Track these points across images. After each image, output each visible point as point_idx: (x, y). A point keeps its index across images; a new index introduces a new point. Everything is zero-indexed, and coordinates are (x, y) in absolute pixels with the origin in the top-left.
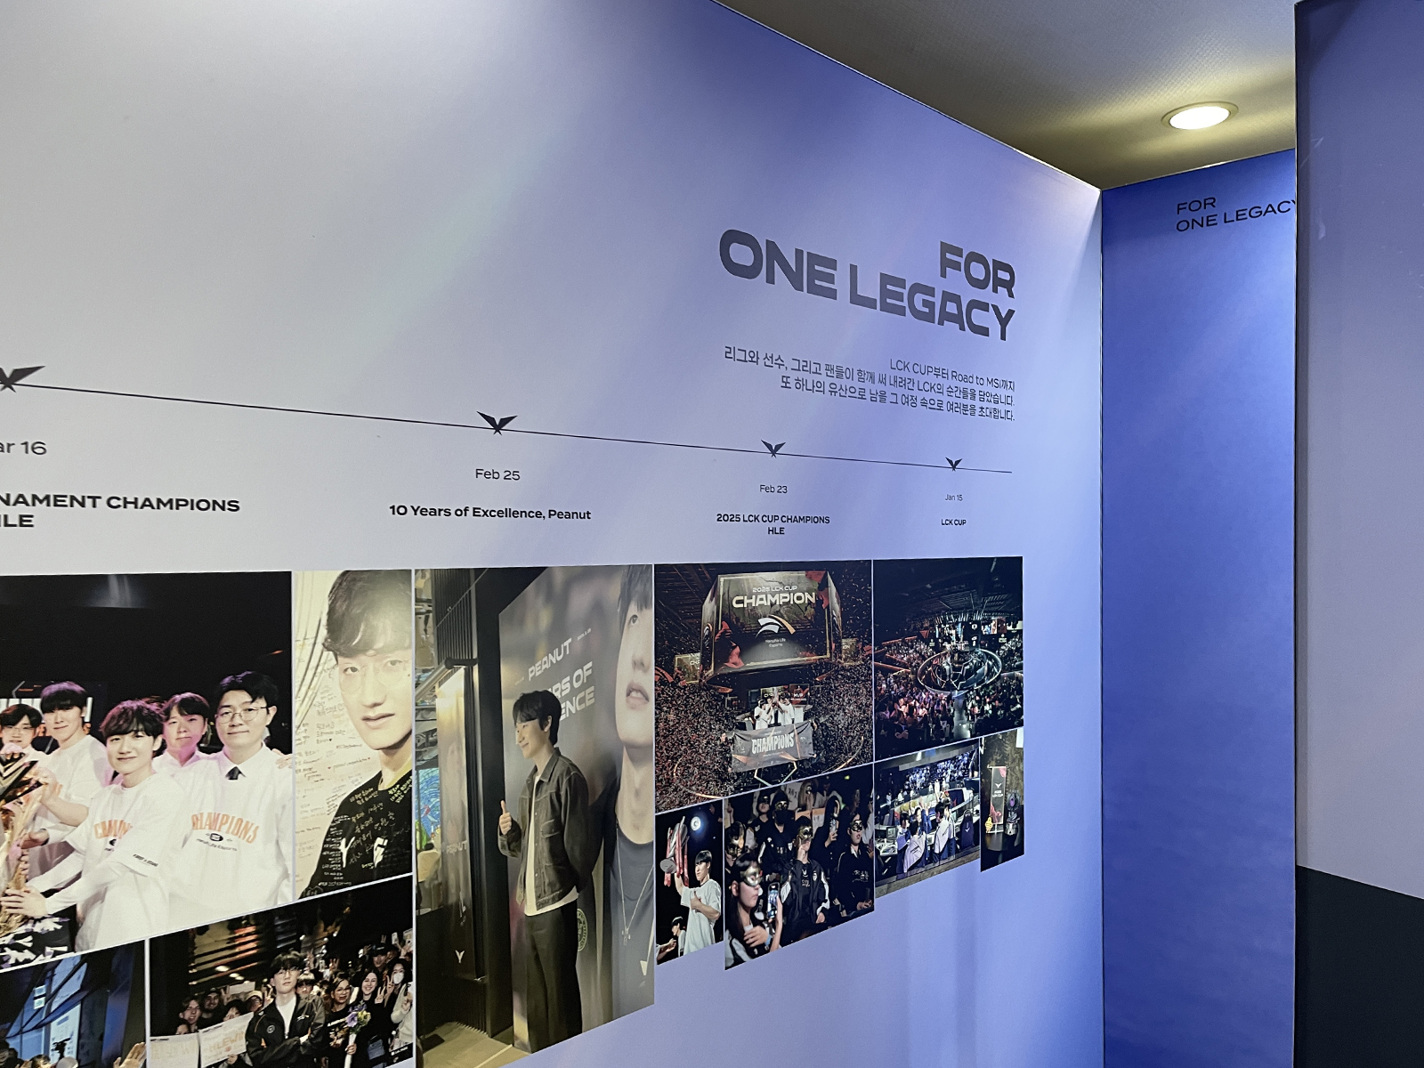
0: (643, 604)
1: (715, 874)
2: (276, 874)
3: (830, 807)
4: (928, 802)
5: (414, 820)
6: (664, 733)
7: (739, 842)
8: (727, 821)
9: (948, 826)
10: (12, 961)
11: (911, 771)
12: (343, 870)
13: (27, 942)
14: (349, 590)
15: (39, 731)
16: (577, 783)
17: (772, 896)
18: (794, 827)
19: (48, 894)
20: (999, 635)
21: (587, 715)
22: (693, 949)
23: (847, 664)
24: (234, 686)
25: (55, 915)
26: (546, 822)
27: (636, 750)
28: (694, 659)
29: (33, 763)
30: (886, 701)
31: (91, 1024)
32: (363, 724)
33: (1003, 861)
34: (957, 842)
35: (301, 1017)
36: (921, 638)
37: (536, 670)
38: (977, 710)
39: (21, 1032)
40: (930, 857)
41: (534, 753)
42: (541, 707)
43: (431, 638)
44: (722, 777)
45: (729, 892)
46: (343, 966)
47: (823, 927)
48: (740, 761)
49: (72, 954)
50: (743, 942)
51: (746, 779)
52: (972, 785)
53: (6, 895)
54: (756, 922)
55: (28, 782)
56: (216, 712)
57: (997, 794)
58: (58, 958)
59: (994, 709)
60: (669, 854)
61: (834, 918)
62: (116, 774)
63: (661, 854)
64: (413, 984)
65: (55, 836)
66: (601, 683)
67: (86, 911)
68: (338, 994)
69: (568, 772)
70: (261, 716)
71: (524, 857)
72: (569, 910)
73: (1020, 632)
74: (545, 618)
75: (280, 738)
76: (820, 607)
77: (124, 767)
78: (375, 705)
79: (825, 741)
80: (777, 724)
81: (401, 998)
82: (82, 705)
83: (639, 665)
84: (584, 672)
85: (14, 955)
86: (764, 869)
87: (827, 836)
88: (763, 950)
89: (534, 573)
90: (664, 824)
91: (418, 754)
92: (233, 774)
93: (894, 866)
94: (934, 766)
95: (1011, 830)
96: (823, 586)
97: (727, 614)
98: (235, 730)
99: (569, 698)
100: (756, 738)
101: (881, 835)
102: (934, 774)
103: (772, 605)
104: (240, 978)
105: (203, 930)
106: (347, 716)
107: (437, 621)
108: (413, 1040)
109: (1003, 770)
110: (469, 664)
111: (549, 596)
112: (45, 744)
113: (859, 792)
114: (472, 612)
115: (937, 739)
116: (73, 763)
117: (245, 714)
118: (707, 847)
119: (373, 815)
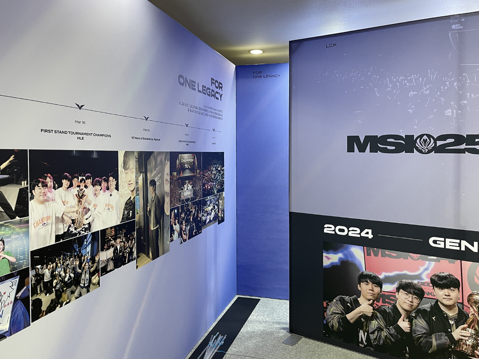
0: (168, 161)
1: (178, 223)
2: (117, 218)
3: (195, 208)
4: (210, 208)
5: (136, 207)
7: (182, 216)
8: (180, 211)
9: (213, 214)
10: (82, 234)
11: (207, 201)
12: (126, 218)
13: (84, 229)
14: (126, 155)
15: (85, 184)
16: (159, 201)
17: (187, 228)
18: (190, 213)
19: (87, 219)
20: (220, 170)
21: (160, 185)
22: (175, 239)
23: (198, 176)
24: (111, 176)
25: (88, 224)
26: (154, 209)
28: (175, 173)
29: (84, 191)
30: (204, 185)
31: (92, 248)
32: (128, 185)
33: (222, 223)
34: (214, 218)
35: (120, 249)
36: (209, 170)
37: (153, 175)
38: (217, 188)
39: (83, 249)
40: (210, 221)
41: (152, 193)
42: (153, 183)
43: (137, 167)
44: (180, 201)
45: (180, 227)
46: (126, 239)
47: (194, 236)
48: (182, 197)
49: (90, 233)
50: (182, 238)
51: (183, 201)
52: (216, 205)
53: (81, 219)
54: (184, 234)
55: (84, 195)
56: (108, 181)
57: (220, 207)
58: (88, 233)
59: (220, 187)
60: (172, 218)
62: (95, 194)
64: (136, 243)
65: (87, 207)
66: (162, 178)
67: (92, 223)
68: (126, 245)
69: (157, 198)
70: (115, 183)
71: (151, 217)
72: (157, 229)
73: (224, 169)
74: (154, 163)
75: (117, 188)
76: (194, 162)
77: (97, 192)
78: (130, 181)
79: (195, 193)
80: (188, 189)
81: (134, 247)
82: (91, 179)
84: (159, 176)
85: (82, 232)
86: (186, 222)
87: (195, 215)
88: (186, 241)
89: (152, 153)
91: (136, 192)
92: (111, 195)
93: (205, 222)
94: (211, 200)
95: (222, 216)
96: (194, 157)
97: (181, 164)
98: (111, 185)
99: (157, 181)
100: (185, 192)
101: (203, 215)
102: (211, 202)
103: (187, 161)
104: (112, 240)
105: (107, 229)
106: (126, 183)
107: (138, 163)
108: (136, 256)
109: (221, 201)
110: (143, 173)
111: (154, 158)
112: (86, 187)
113: (200, 205)
114: (143, 161)
115: (211, 194)
116: (90, 191)
117: (112, 182)
118: (177, 216)
119: (130, 206)
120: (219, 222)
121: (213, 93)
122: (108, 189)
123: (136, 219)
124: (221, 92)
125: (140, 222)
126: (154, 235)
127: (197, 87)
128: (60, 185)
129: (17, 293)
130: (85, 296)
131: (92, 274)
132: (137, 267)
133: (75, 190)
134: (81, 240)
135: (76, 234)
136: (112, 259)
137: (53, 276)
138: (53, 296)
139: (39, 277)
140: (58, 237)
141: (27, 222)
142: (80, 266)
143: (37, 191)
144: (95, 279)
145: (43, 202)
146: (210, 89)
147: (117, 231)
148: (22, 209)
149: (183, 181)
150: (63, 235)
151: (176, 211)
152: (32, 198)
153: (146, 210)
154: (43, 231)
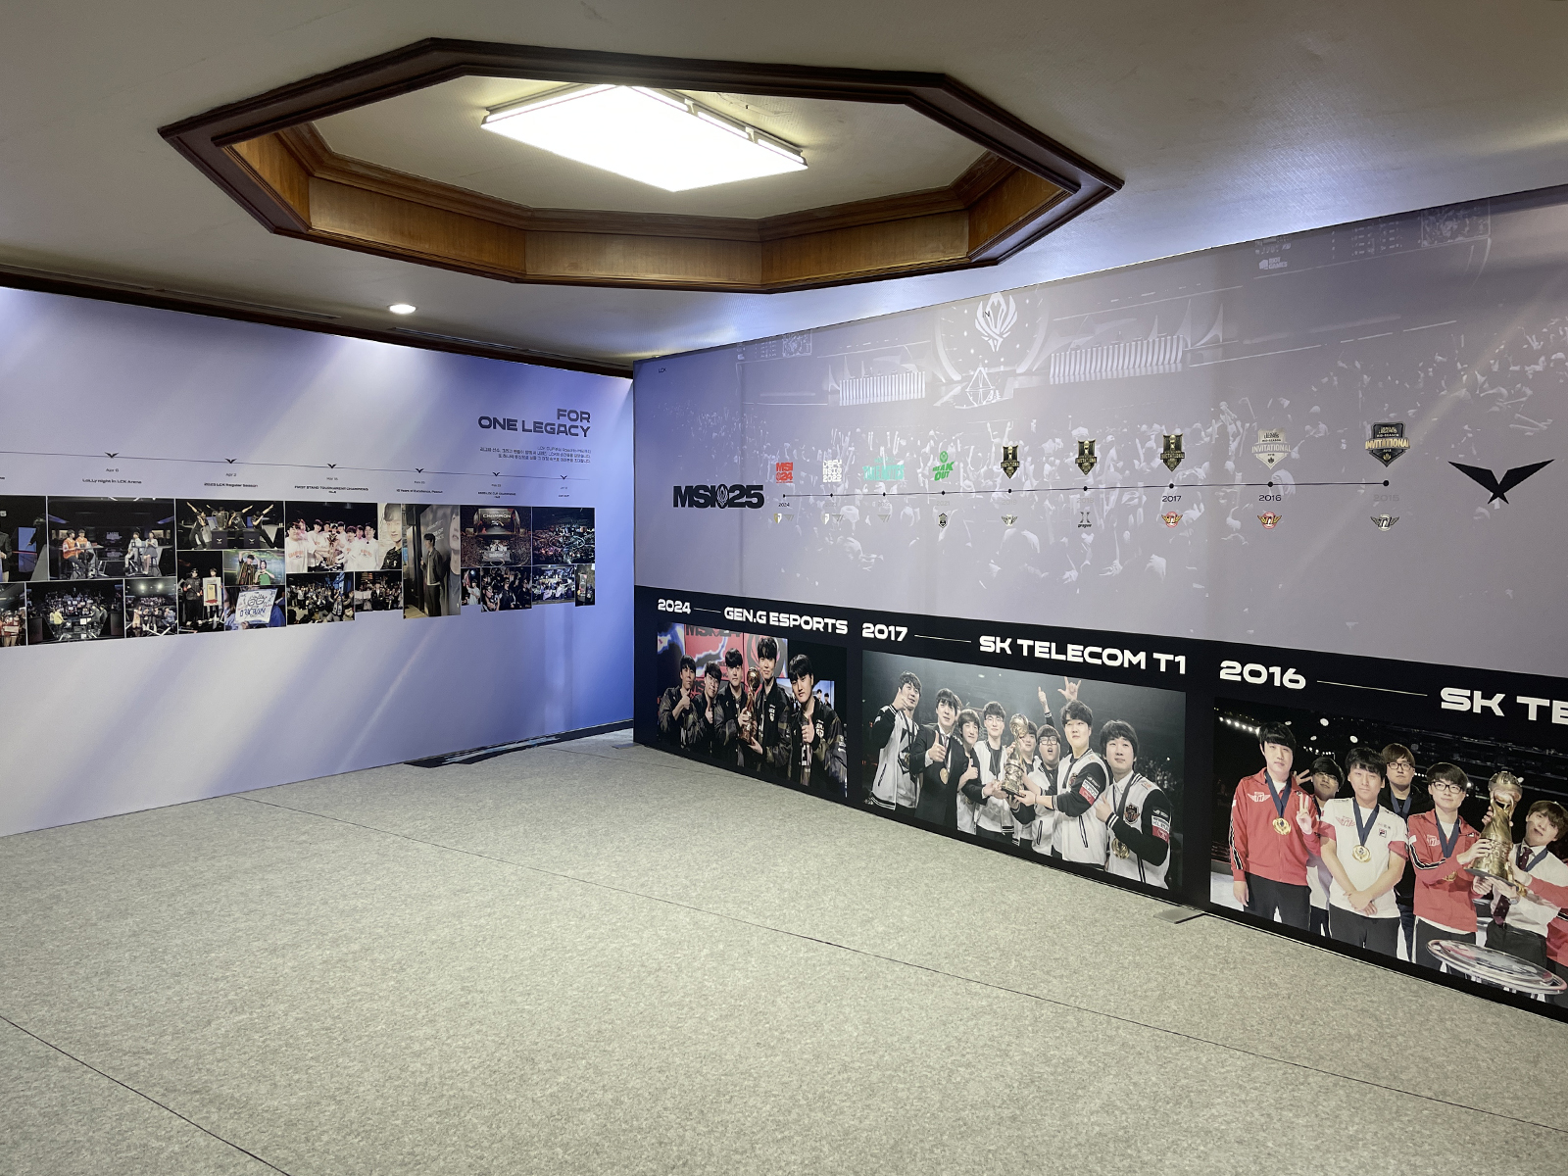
0: (457, 515)
1: (478, 586)
2: (376, 564)
3: (516, 576)
4: (553, 581)
5: (403, 558)
6: (463, 548)
7: (486, 580)
8: (482, 573)
9: (561, 590)
11: (546, 570)
12: (388, 566)
14: (389, 507)
15: (338, 530)
16: (440, 557)
17: (496, 596)
18: (503, 580)
19: (339, 560)
20: (584, 533)
21: (442, 541)
22: (472, 604)
23: (522, 536)
24: (368, 526)
25: (341, 564)
26: (432, 564)
27: (456, 552)
28: (472, 530)
29: (337, 536)
30: (537, 549)
31: (346, 586)
32: (392, 536)
33: (586, 605)
34: (565, 595)
35: (381, 594)
36: (550, 531)
37: (430, 528)
38: (575, 556)
39: (335, 584)
40: (553, 597)
41: (429, 548)
42: (431, 537)
43: (406, 519)
44: (480, 562)
45: (482, 592)
46: (389, 586)
47: (513, 609)
48: (485, 558)
50: (487, 606)
51: (488, 563)
52: (572, 579)
53: (333, 558)
54: (491, 602)
55: (336, 539)
56: (365, 530)
59: (582, 556)
61: (517, 607)
62: (349, 539)
63: (462, 578)
64: (403, 594)
65: (340, 549)
66: (446, 533)
67: (345, 564)
68: (388, 592)
69: (438, 554)
71: (427, 572)
72: (438, 586)
73: (593, 532)
74: (431, 516)
75: (376, 537)
76: (512, 519)
77: (351, 539)
78: (394, 532)
79: (515, 557)
80: (498, 550)
81: (400, 596)
82: (344, 526)
83: (456, 530)
84: (441, 530)
86: (494, 588)
87: (515, 584)
88: (493, 610)
89: (428, 506)
92: (368, 543)
93: (540, 597)
94: (555, 570)
95: (589, 596)
96: (514, 512)
97: (482, 519)
98: (368, 534)
100: (492, 553)
101: (535, 587)
102: (555, 572)
103: (497, 517)
104: (370, 583)
106: (389, 534)
107: (407, 515)
108: (403, 606)
109: (585, 576)
110: (414, 526)
111: (432, 511)
112: (338, 532)
113: (525, 573)
114: (415, 514)
115: (557, 562)
116: (342, 537)
117: (370, 531)
118: (476, 579)
119: (394, 556)
120: (579, 603)
121: (562, 429)
122: (364, 536)
123: (404, 569)
124: (585, 424)
125: (408, 574)
126: (432, 590)
127: (519, 426)
128: (312, 529)
129: (276, 599)
130: (337, 623)
131: (345, 607)
132: (405, 617)
133: (327, 534)
134: (333, 576)
135: (327, 570)
136: (369, 600)
137: (306, 598)
138: (306, 612)
139: (294, 595)
140: (310, 569)
141: (284, 552)
142: (332, 596)
143: (291, 531)
144: (349, 612)
145: (297, 540)
146: (554, 425)
147: (376, 577)
148: (279, 543)
149: (489, 540)
150: (315, 568)
151: (473, 572)
152: (288, 535)
153: (420, 564)
154: (297, 561)
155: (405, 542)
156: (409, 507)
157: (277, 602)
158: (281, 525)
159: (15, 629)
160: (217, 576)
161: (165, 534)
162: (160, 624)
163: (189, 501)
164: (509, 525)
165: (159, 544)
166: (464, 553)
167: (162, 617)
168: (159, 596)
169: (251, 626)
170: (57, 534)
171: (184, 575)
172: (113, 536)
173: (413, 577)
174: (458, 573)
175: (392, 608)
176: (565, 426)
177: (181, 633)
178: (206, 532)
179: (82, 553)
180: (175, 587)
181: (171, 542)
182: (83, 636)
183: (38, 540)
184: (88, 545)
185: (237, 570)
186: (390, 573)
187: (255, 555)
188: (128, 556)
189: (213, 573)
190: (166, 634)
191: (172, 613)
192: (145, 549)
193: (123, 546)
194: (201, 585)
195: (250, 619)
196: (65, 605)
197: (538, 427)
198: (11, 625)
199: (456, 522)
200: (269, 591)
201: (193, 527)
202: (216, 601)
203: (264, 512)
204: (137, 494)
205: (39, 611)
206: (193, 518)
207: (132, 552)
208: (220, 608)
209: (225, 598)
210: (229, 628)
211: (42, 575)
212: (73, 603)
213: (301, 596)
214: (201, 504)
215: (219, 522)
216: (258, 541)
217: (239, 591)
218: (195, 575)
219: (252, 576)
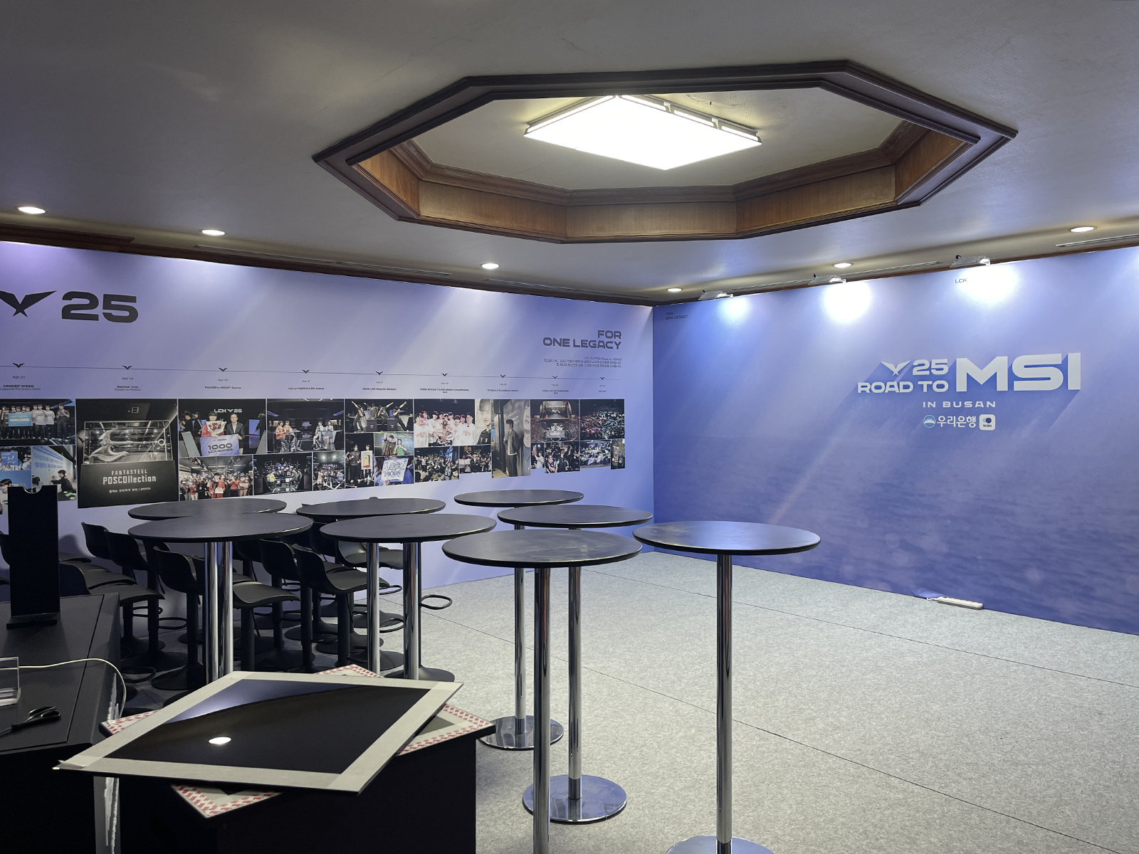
0: (528, 406)
1: (543, 455)
2: (474, 441)
3: (569, 448)
4: (595, 451)
5: (491, 437)
6: (532, 429)
7: (548, 451)
8: (545, 446)
9: (601, 457)
11: (590, 444)
12: (482, 442)
14: (482, 402)
17: (555, 462)
18: (560, 450)
19: (449, 438)
20: (617, 417)
21: (518, 424)
22: (538, 468)
23: (573, 420)
24: (468, 415)
25: (450, 441)
26: (512, 441)
27: (527, 432)
28: (538, 416)
30: (583, 429)
31: (454, 455)
32: (484, 421)
33: (618, 468)
34: (604, 461)
35: (477, 461)
36: (593, 416)
37: (510, 416)
38: (610, 433)
39: (447, 454)
40: (595, 463)
41: (509, 429)
42: (510, 422)
43: (493, 409)
44: (544, 438)
45: (546, 459)
46: (482, 456)
47: (567, 471)
48: (548, 436)
50: (549, 469)
51: (549, 439)
52: (608, 450)
53: (445, 437)
54: (552, 467)
55: (447, 424)
56: (466, 418)
57: (616, 453)
59: (615, 433)
61: (569, 470)
62: (455, 424)
63: (532, 450)
64: (491, 461)
65: (450, 431)
66: (521, 419)
67: (453, 441)
68: (482, 460)
69: (515, 433)
70: (472, 419)
71: (508, 445)
72: (516, 456)
73: (623, 416)
74: (511, 408)
75: (474, 422)
76: (566, 408)
77: (457, 424)
78: (486, 419)
79: (567, 435)
80: (556, 430)
81: (490, 463)
83: (527, 416)
86: (553, 457)
87: (568, 454)
88: (553, 472)
89: (509, 400)
90: (532, 445)
92: (469, 426)
93: (585, 463)
94: (596, 444)
95: (620, 462)
96: (567, 404)
97: (545, 409)
98: (469, 420)
100: (552, 432)
101: (582, 456)
102: (596, 445)
103: (555, 407)
104: (470, 454)
106: (482, 420)
107: (494, 407)
108: (492, 469)
109: (618, 448)
110: (499, 414)
111: (511, 404)
113: (576, 446)
114: (499, 406)
115: (598, 438)
116: (451, 422)
117: (470, 418)
118: (541, 450)
119: (486, 435)
120: (613, 467)
121: (601, 344)
122: (466, 422)
123: (492, 444)
124: (617, 340)
126: (511, 459)
127: (571, 343)
128: (432, 417)
129: (408, 465)
130: (447, 481)
131: (453, 470)
132: (494, 477)
133: (441, 421)
134: (445, 449)
135: (441, 445)
136: (469, 465)
137: (428, 464)
138: (427, 474)
139: (419, 462)
140: (430, 444)
141: (413, 433)
142: (444, 463)
143: (418, 419)
144: (455, 474)
145: (421, 425)
146: (595, 341)
147: (474, 449)
148: (410, 427)
149: (550, 423)
150: (434, 444)
151: (539, 446)
152: (415, 422)
153: (503, 440)
154: (421, 439)
155: (493, 425)
156: (496, 402)
157: (409, 467)
158: (411, 416)
159: (246, 485)
160: (370, 450)
161: (338, 422)
162: (334, 482)
163: (353, 400)
164: (563, 412)
165: (335, 429)
166: (533, 432)
167: (335, 477)
168: (334, 463)
169: (391, 483)
170: (273, 423)
171: (350, 449)
172: (306, 424)
173: (498, 449)
174: (529, 446)
175: (485, 471)
176: (603, 342)
177: (347, 488)
178: (364, 420)
179: (287, 436)
180: (343, 457)
181: (341, 427)
182: (287, 490)
183: (261, 428)
184: (291, 429)
185: (382, 445)
186: (483, 447)
187: (395, 435)
188: (315, 437)
189: (368, 448)
190: (338, 488)
191: (342, 475)
192: (326, 432)
193: (312, 430)
194: (360, 456)
195: (390, 478)
196: (277, 470)
197: (584, 344)
198: (244, 482)
199: (527, 412)
200: (403, 460)
201: (355, 417)
202: (369, 466)
203: (401, 407)
204: (321, 396)
205: (261, 473)
206: (356, 412)
207: (318, 434)
208: (372, 471)
209: (375, 464)
210: (377, 485)
211: (263, 450)
212: (282, 468)
213: (424, 463)
214: (360, 402)
215: (372, 414)
216: (395, 427)
217: (384, 459)
218: (356, 449)
219: (392, 449)
